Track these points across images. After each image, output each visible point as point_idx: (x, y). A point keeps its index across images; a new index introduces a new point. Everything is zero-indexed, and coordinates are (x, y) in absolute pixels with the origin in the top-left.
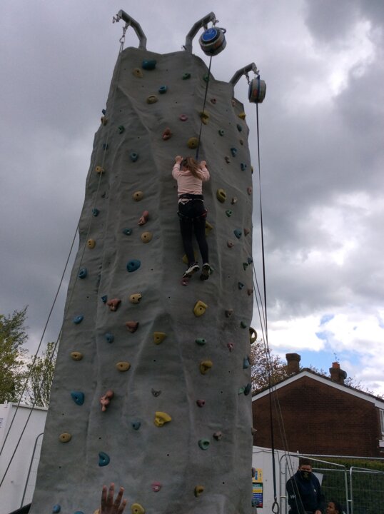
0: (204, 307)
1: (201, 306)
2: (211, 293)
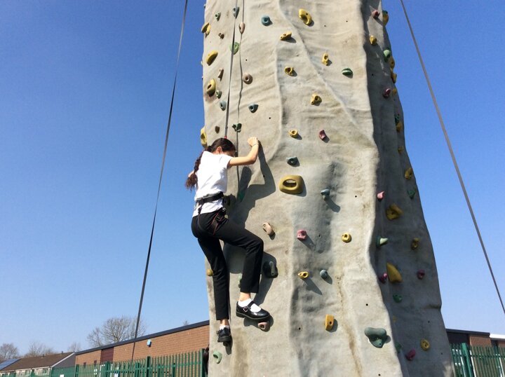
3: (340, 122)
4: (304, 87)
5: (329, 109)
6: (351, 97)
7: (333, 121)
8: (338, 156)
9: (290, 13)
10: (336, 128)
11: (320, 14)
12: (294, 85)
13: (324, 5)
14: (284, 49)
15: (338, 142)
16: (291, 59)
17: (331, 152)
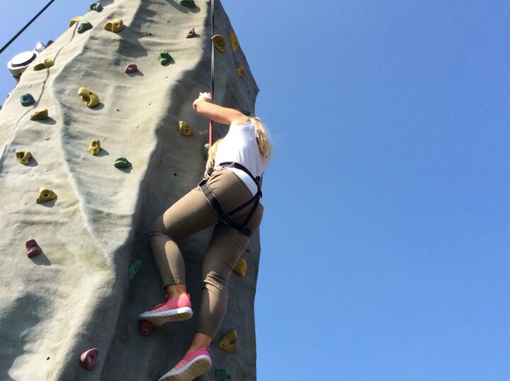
3: (73, 231)
4: (37, 179)
5: (62, 211)
6: (111, 196)
7: (63, 229)
8: (47, 285)
9: (67, 92)
10: (63, 240)
11: (117, 97)
12: (24, 176)
13: (129, 88)
14: (28, 131)
15: (59, 262)
16: (35, 144)
17: (36, 278)
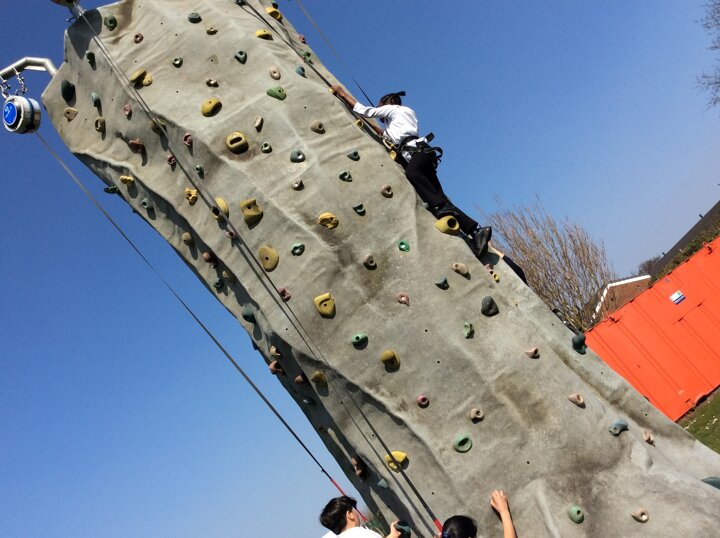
0: (327, 300)
1: (322, 303)
2: (324, 269)
